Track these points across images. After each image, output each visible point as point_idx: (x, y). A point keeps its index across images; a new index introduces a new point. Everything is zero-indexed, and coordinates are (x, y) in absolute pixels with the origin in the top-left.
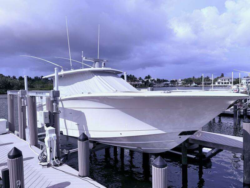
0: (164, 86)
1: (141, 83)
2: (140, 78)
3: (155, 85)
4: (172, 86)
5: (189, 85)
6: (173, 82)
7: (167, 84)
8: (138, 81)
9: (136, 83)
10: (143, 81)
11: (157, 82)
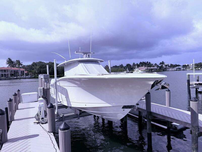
0: (176, 70)
1: (156, 67)
2: (156, 64)
3: (169, 69)
4: (184, 70)
5: (199, 69)
6: (184, 66)
7: (179, 68)
8: (153, 66)
9: (152, 68)
10: (158, 66)
11: (171, 67)
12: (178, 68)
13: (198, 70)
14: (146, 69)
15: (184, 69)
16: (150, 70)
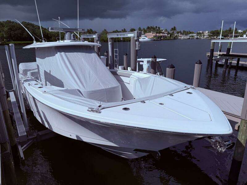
0: (189, 39)
1: (166, 34)
2: (166, 30)
3: (180, 37)
5: (215, 37)
6: (199, 34)
7: (193, 36)
8: (163, 33)
10: (168, 33)
11: (183, 34)
12: (191, 36)
13: (214, 39)
14: (154, 36)
15: (198, 37)
16: (158, 38)
